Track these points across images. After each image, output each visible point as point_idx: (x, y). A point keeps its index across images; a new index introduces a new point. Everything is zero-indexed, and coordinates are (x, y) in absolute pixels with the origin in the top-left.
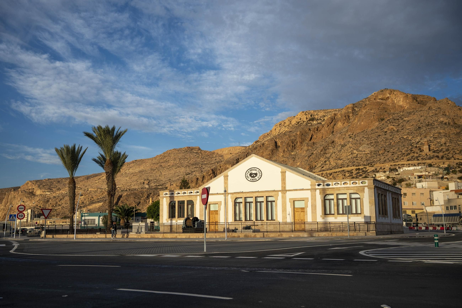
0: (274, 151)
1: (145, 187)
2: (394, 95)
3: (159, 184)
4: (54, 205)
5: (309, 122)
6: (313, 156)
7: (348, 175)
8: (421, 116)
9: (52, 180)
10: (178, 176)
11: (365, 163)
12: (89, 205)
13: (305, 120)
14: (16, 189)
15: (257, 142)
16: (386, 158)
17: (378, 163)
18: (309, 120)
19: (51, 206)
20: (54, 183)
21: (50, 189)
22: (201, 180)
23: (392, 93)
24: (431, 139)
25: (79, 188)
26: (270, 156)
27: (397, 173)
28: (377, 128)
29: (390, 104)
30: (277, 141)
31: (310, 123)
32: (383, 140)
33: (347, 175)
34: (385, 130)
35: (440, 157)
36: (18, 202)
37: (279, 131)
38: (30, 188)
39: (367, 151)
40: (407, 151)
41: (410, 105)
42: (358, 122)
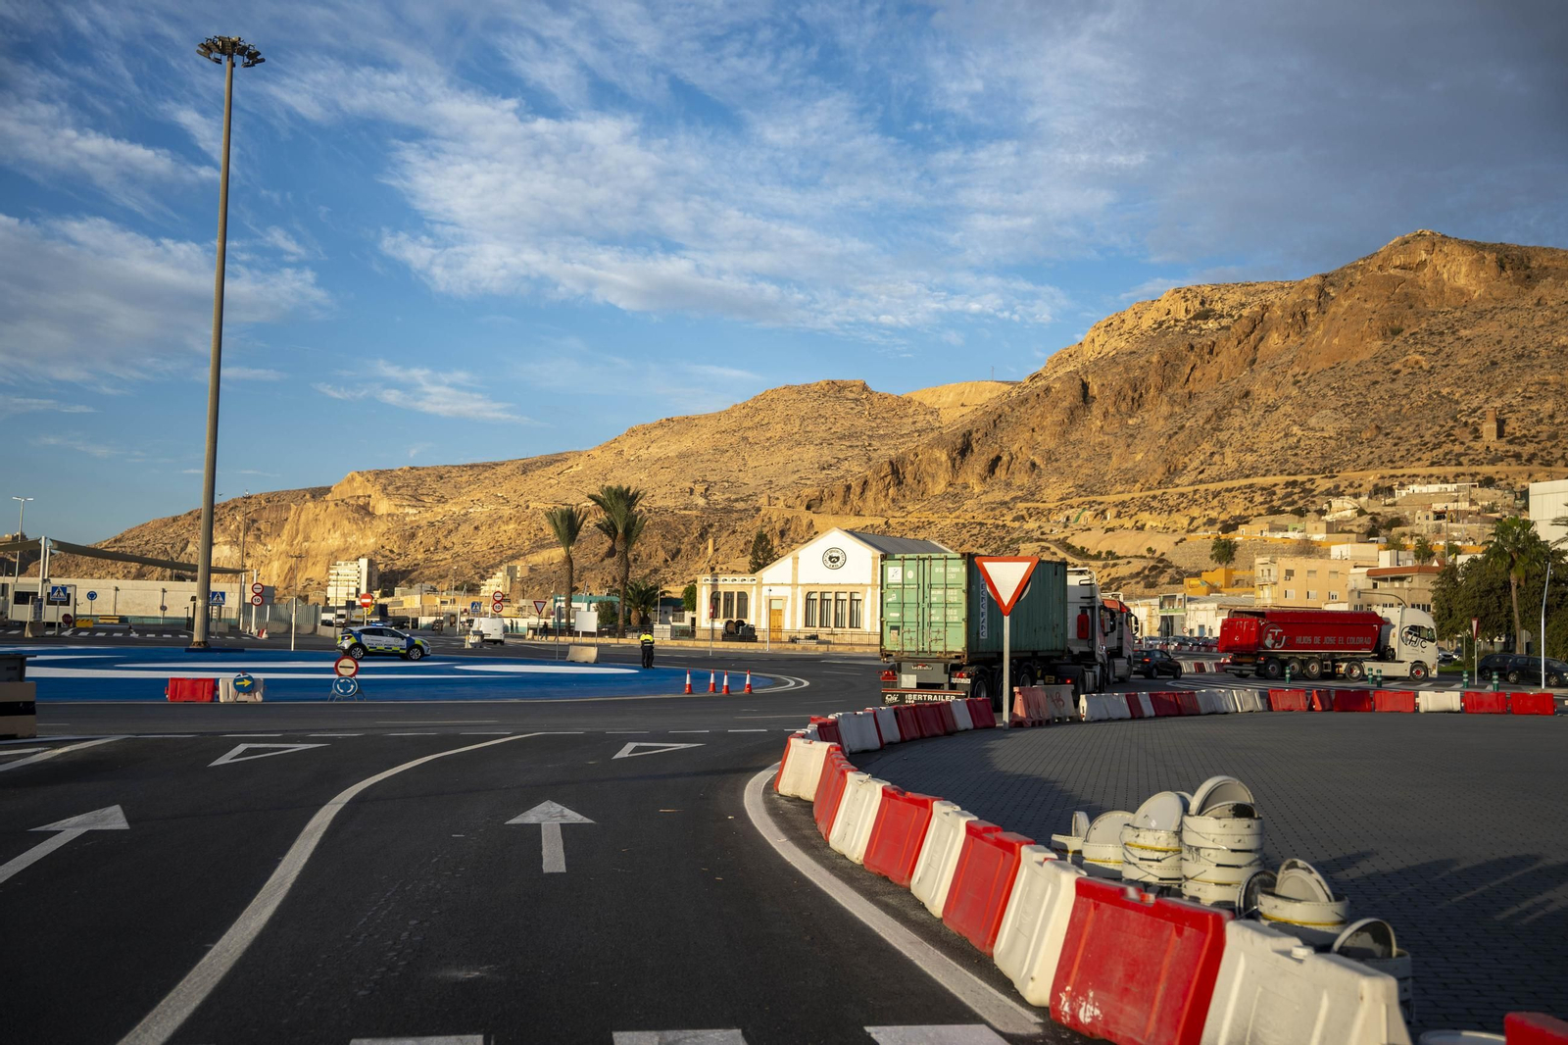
0: (1076, 413)
1: (696, 505)
2: (1441, 255)
3: (739, 496)
4: (432, 549)
5: (1193, 322)
6: (1181, 436)
7: (1261, 499)
8: (1511, 327)
9: (421, 472)
10: (794, 472)
11: (1316, 467)
12: (531, 552)
13: (1182, 315)
14: (319, 494)
15: (1036, 377)
16: (1377, 452)
17: (1350, 468)
18: (1195, 318)
19: (422, 550)
20: (428, 479)
21: (417, 499)
22: (858, 493)
23: (1437, 249)
24: (1514, 402)
25: (501, 501)
26: (1064, 427)
27: (1389, 501)
28: (1375, 359)
29: (1428, 284)
30: (1090, 380)
31: (1195, 328)
32: (1381, 398)
33: (1258, 499)
34: (1397, 366)
35: (1525, 457)
36: (326, 535)
37: (1098, 349)
38: (360, 492)
39: (1330, 432)
40: (1436, 435)
41: (1488, 287)
42: (1324, 336)
